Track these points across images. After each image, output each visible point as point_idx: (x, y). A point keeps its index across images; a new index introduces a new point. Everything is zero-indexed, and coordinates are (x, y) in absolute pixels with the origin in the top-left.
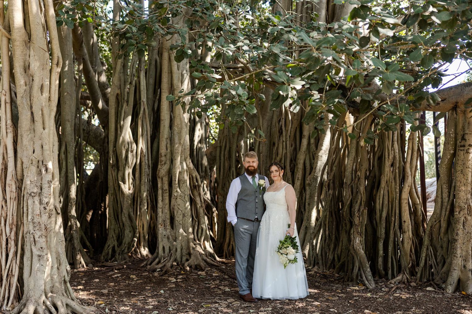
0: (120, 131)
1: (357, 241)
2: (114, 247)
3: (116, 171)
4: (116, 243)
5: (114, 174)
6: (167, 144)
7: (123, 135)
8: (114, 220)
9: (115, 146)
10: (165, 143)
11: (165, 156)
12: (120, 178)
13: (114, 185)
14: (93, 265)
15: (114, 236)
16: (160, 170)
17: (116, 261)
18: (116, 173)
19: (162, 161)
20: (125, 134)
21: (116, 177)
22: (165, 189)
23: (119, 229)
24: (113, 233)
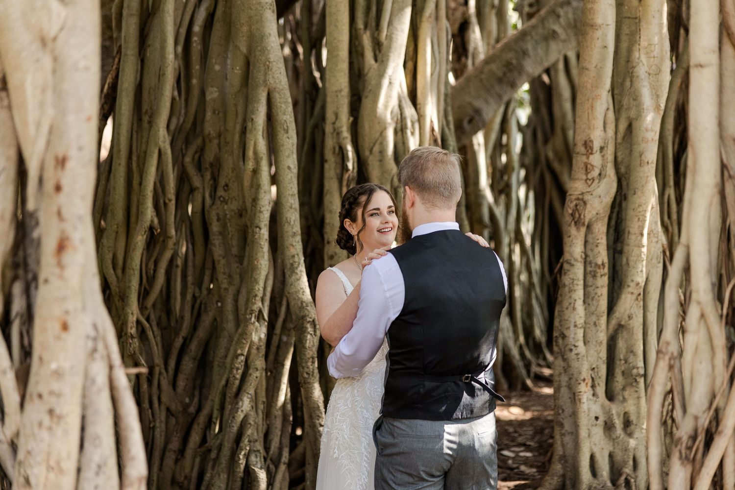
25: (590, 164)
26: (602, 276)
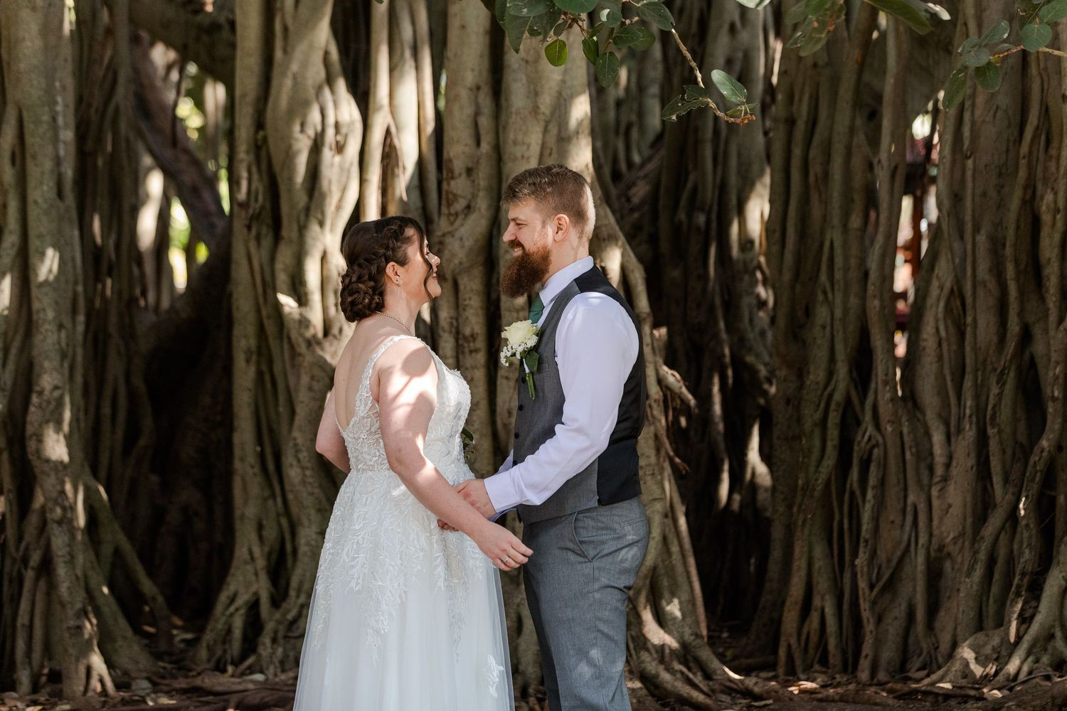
0: (285, 51)
2: (254, 606)
3: (267, 242)
4: (263, 587)
5: (260, 256)
6: (477, 114)
7: (294, 67)
8: (259, 479)
9: (260, 124)
10: (469, 110)
11: (469, 171)
12: (282, 278)
13: (258, 311)
14: (154, 684)
15: (257, 551)
16: (448, 240)
17: (261, 672)
18: (265, 253)
19: (455, 196)
20: (305, 65)
21: (267, 269)
22: (467, 331)
23: (284, 521)
24: (253, 537)
25: (452, 193)
26: (471, 352)
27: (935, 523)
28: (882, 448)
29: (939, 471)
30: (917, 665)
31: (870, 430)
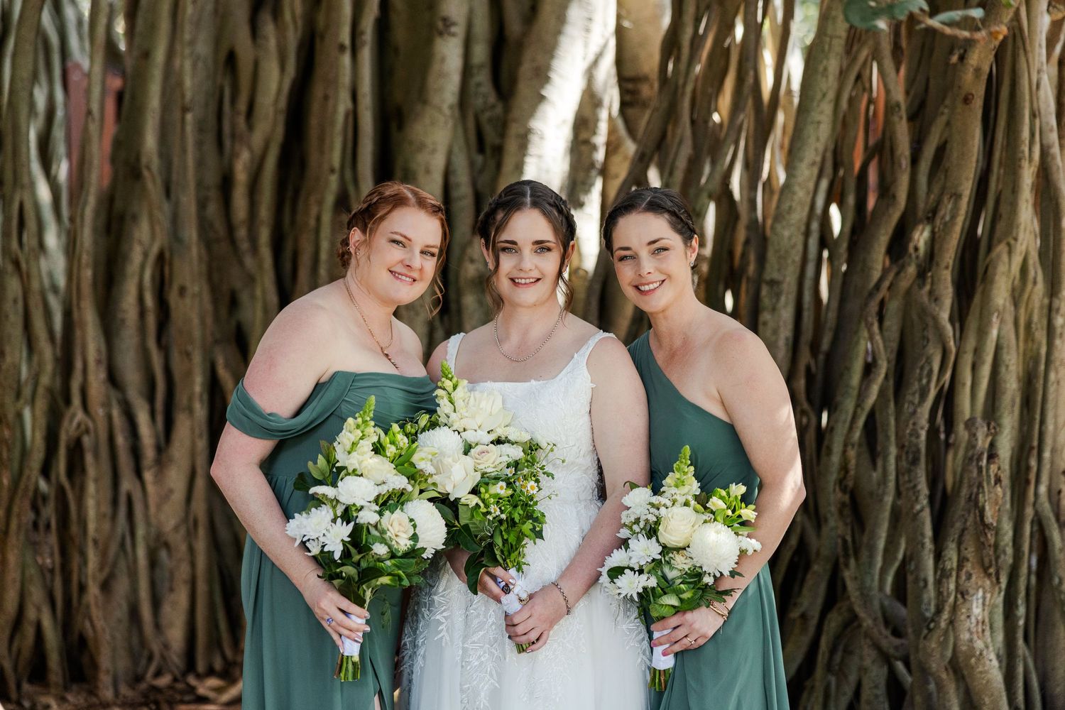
1: (977, 610)
27: (152, 509)
28: (92, 434)
29: (149, 453)
30: (152, 669)
31: (80, 415)
